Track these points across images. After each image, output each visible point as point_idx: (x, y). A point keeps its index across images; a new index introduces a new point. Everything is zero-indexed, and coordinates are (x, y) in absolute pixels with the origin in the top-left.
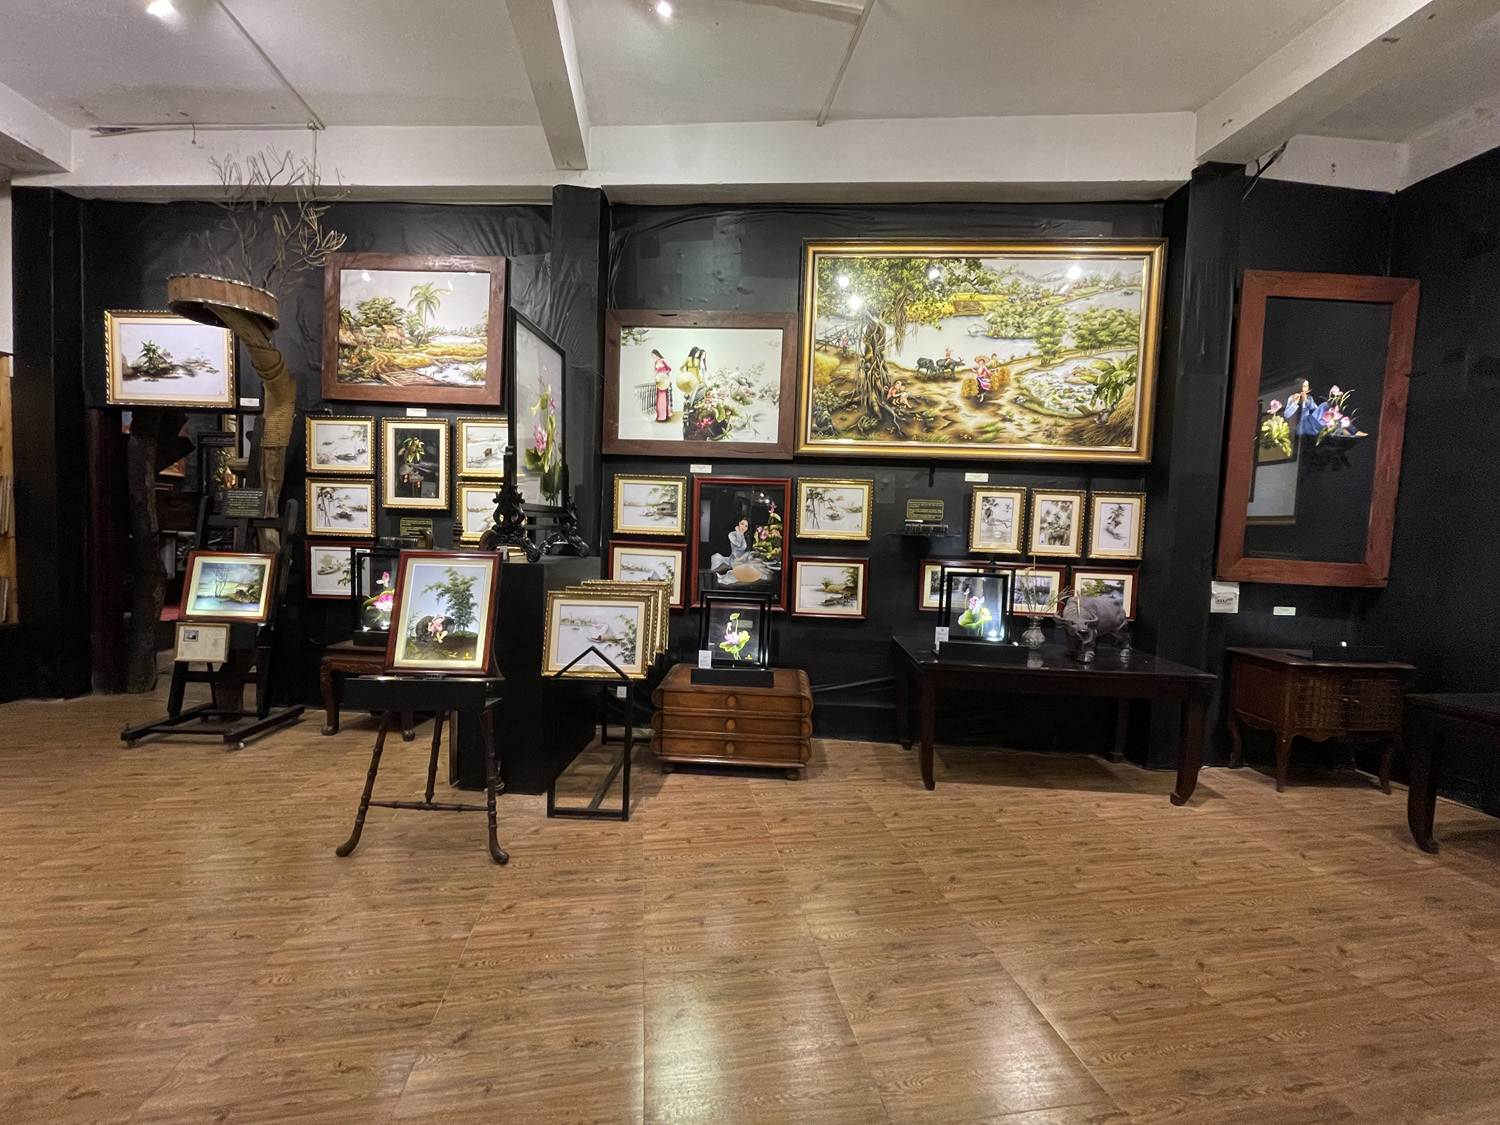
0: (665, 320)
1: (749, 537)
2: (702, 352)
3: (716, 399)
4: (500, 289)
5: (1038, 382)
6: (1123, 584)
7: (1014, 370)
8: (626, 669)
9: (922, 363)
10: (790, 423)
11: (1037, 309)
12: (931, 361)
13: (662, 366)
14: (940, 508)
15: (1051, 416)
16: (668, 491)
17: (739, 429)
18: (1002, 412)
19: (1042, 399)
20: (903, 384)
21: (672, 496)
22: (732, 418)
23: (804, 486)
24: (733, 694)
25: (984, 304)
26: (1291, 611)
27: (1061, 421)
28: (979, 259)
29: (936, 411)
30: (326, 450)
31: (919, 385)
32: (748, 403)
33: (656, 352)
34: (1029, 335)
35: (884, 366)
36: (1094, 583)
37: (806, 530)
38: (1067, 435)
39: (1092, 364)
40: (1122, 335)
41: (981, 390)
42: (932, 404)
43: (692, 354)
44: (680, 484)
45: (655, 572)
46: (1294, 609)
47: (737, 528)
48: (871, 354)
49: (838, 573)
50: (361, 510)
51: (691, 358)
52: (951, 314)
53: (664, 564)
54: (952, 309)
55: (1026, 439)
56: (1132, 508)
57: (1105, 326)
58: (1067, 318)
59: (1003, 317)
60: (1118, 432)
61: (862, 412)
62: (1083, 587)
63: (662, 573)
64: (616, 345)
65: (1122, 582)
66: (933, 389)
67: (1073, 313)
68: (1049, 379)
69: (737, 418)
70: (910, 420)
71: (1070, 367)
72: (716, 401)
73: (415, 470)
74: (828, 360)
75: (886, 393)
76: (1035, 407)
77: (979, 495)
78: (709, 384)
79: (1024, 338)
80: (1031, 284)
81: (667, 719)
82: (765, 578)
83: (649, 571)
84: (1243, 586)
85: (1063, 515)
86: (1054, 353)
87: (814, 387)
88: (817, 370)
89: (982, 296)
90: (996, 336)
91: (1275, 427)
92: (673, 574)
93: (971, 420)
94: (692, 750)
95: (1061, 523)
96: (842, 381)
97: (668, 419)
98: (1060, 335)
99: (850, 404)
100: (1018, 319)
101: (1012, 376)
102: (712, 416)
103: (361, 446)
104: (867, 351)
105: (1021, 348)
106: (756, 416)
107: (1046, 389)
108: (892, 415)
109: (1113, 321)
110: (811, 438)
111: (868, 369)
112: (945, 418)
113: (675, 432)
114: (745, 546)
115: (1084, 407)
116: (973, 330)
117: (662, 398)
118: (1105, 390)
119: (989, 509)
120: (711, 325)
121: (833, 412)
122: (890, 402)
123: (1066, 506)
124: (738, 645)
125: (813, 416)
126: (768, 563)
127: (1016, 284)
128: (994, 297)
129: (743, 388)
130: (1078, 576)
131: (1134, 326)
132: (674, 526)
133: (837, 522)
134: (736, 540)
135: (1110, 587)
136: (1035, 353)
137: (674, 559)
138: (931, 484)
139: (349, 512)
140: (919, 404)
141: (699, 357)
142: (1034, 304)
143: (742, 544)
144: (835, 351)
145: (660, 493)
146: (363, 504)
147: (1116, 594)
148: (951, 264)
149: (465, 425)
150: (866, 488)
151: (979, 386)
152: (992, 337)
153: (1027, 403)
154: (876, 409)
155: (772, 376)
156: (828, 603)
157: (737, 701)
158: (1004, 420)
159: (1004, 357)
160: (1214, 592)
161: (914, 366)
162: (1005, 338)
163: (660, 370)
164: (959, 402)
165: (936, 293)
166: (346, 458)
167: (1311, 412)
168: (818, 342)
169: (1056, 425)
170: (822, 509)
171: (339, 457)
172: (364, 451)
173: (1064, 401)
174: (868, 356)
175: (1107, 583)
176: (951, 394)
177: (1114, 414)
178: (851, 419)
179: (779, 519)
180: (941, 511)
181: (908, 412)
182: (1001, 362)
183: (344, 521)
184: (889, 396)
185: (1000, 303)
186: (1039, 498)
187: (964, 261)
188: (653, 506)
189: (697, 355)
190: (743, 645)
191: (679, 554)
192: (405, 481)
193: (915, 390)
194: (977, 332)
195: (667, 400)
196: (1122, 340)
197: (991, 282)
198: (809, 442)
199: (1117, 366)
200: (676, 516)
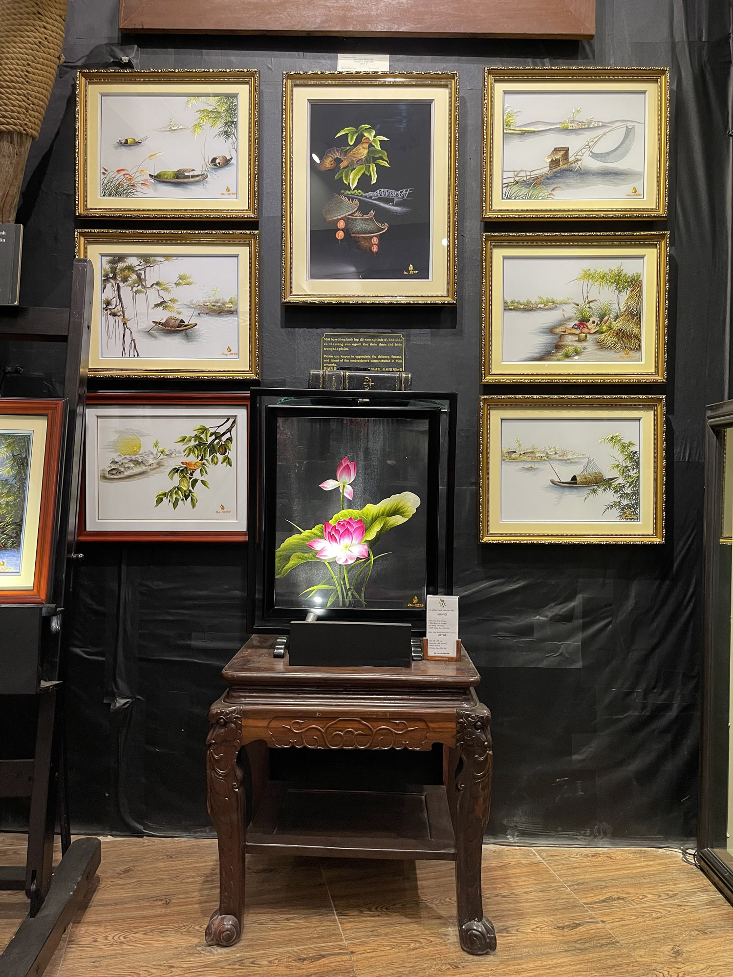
30: (127, 159)
50: (220, 311)
73: (364, 207)
103: (221, 148)
139: (187, 316)
146: (225, 296)
149: (500, 87)
166: (179, 179)
171: (159, 178)
172: (227, 162)
183: (175, 342)
192: (340, 235)
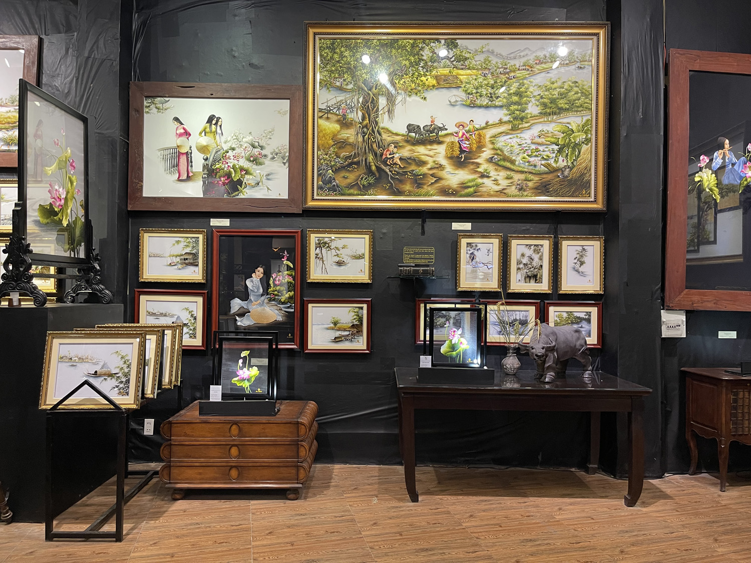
0: (186, 92)
1: (266, 282)
2: (218, 119)
3: (232, 161)
4: (33, 63)
5: (509, 143)
6: (590, 316)
7: (489, 133)
8: (120, 400)
9: (411, 128)
10: (298, 180)
11: (505, 82)
12: (418, 126)
13: (182, 131)
14: (432, 253)
15: (522, 172)
16: (189, 242)
17: (253, 187)
18: (480, 170)
19: (514, 158)
20: (395, 147)
21: (193, 247)
22: (247, 177)
23: (313, 236)
24: (236, 423)
25: (461, 77)
26: (733, 335)
27: (531, 177)
28: (455, 39)
29: (424, 170)
31: (409, 147)
32: (261, 164)
33: (176, 119)
34: (500, 104)
35: (378, 131)
36: (565, 315)
37: (316, 274)
38: (536, 188)
39: (553, 127)
40: (578, 103)
41: (462, 151)
42: (422, 163)
43: (210, 120)
44: (201, 236)
45: (178, 317)
46: (735, 332)
47: (253, 275)
48: (367, 121)
49: (345, 313)
51: (208, 124)
52: (434, 86)
53: (187, 309)
54: (434, 82)
55: (502, 192)
56: (593, 249)
57: (562, 95)
58: (531, 89)
59: (477, 88)
60: (578, 185)
61: (362, 170)
62: (556, 319)
63: (185, 318)
64: (140, 112)
65: (589, 314)
66: (421, 150)
67: (536, 84)
68: (518, 140)
69: (251, 177)
70: (403, 178)
71: (535, 131)
72: (232, 162)
74: (330, 126)
75: (382, 155)
76: (508, 164)
77: (464, 242)
78: (226, 147)
79: (496, 107)
80: (499, 61)
81: (174, 448)
82: (280, 319)
83: (172, 316)
84: (690, 314)
85: (536, 257)
86: (522, 119)
87: (319, 149)
88: (321, 135)
89: (461, 72)
90: (473, 105)
91: (705, 178)
92: (195, 319)
93: (455, 177)
94: (199, 476)
95: (534, 264)
96: (342, 144)
97: (189, 178)
98: (526, 104)
99: (350, 164)
100: (490, 90)
101: (487, 139)
102: (228, 175)
104: (364, 118)
105: (495, 115)
106: (268, 175)
107: (517, 149)
108: (386, 173)
109: (570, 91)
110: (318, 195)
111: (364, 134)
112: (432, 175)
113: (194, 190)
114: (261, 290)
115: (549, 165)
116: (453, 100)
117: (183, 159)
118: (565, 149)
119: (472, 253)
120: (226, 95)
121: (336, 171)
122: (385, 162)
123: (537, 249)
124: (248, 380)
125: (319, 175)
126: (282, 306)
127: (487, 61)
128: (469, 71)
129: (256, 150)
130: (552, 309)
131: (586, 94)
132: (195, 274)
133: (342, 268)
134: (253, 287)
135: (579, 318)
136: (506, 119)
137: (195, 305)
138: (423, 233)
140: (410, 164)
141: (216, 124)
142: (504, 78)
143: (258, 289)
144: (335, 118)
145: (182, 245)
147: (584, 324)
148: (432, 44)
150: (367, 237)
151: (460, 147)
152: (469, 106)
153: (501, 161)
154: (374, 168)
155: (281, 140)
156: (337, 340)
157: (240, 430)
158: (483, 176)
159: (479, 122)
160: (663, 319)
161: (403, 130)
162: (480, 107)
163: (181, 135)
164: (444, 162)
165: (421, 69)
167: (733, 165)
168: (320, 110)
169: (526, 180)
170: (330, 257)
173: (531, 159)
174: (365, 123)
175: (576, 314)
176: (438, 154)
177: (574, 170)
178: (352, 177)
179: (292, 267)
180: (432, 256)
181: (401, 171)
182: (477, 126)
184: (384, 157)
185: (475, 77)
186: (514, 243)
187: (443, 42)
188: (176, 256)
189: (214, 122)
190: (253, 379)
191: (200, 300)
193: (406, 152)
194: (456, 101)
195: (188, 160)
196: (578, 107)
197: (466, 59)
198: (316, 197)
199: (574, 129)
200: (197, 265)
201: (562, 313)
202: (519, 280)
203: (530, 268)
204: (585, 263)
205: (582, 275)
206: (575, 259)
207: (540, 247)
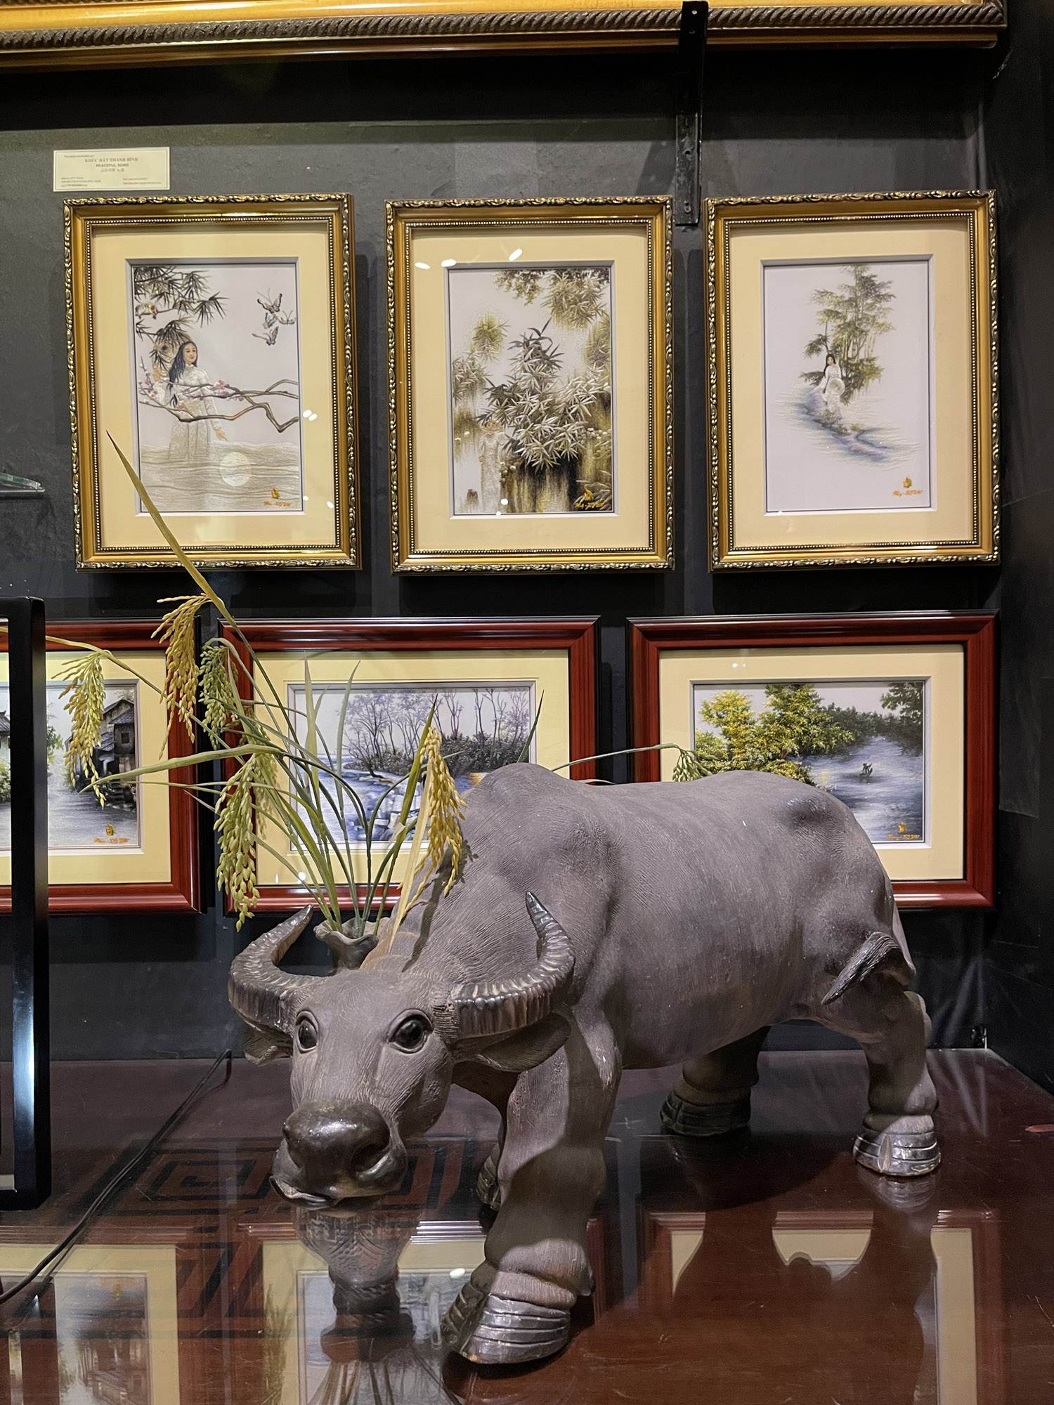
6: (918, 704)
36: (760, 705)
62: (706, 727)
65: (910, 691)
85: (568, 344)
95: (560, 386)
119: (169, 332)
123: (577, 294)
130: (677, 672)
135: (849, 719)
186: (427, 257)
201: (742, 692)
202: (472, 495)
203: (537, 418)
204: (874, 372)
205: (857, 452)
206: (813, 348)
207: (591, 279)
